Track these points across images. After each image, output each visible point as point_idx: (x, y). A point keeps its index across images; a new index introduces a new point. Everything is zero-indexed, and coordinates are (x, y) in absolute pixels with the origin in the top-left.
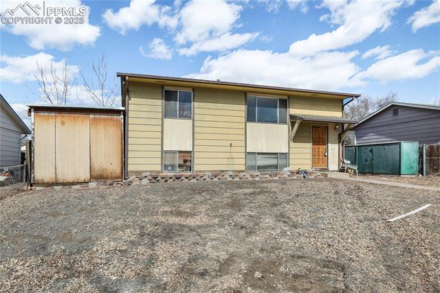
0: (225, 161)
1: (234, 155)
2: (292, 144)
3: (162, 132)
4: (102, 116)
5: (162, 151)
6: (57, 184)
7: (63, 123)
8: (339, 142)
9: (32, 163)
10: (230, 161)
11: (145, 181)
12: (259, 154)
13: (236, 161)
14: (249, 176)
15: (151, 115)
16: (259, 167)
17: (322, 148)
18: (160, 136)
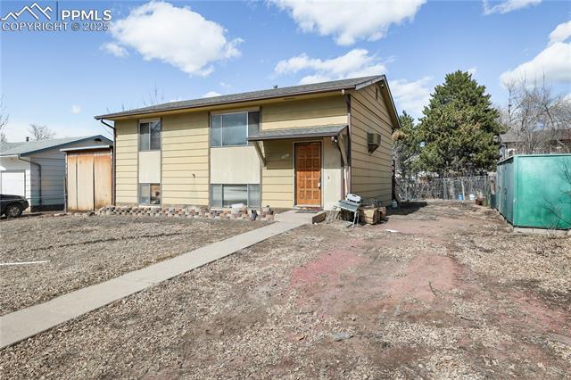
1: (197, 187)
2: (266, 172)
3: (138, 165)
4: (101, 155)
5: (139, 184)
6: (77, 211)
7: (80, 162)
8: (343, 165)
10: (194, 195)
12: (224, 185)
13: (199, 194)
15: (130, 150)
17: (314, 175)
18: (136, 169)
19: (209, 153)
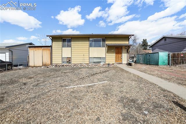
0: (82, 60)
1: (85, 58)
2: (107, 54)
3: (62, 52)
4: (45, 48)
5: (62, 57)
6: (35, 67)
7: (36, 50)
8: (127, 53)
9: (29, 61)
10: (84, 60)
11: (54, 67)
12: (94, 58)
13: (86, 60)
14: (86, 66)
15: (59, 47)
16: (94, 62)
17: (120, 55)
18: (61, 53)
19: (89, 49)
